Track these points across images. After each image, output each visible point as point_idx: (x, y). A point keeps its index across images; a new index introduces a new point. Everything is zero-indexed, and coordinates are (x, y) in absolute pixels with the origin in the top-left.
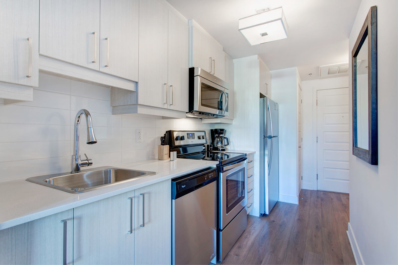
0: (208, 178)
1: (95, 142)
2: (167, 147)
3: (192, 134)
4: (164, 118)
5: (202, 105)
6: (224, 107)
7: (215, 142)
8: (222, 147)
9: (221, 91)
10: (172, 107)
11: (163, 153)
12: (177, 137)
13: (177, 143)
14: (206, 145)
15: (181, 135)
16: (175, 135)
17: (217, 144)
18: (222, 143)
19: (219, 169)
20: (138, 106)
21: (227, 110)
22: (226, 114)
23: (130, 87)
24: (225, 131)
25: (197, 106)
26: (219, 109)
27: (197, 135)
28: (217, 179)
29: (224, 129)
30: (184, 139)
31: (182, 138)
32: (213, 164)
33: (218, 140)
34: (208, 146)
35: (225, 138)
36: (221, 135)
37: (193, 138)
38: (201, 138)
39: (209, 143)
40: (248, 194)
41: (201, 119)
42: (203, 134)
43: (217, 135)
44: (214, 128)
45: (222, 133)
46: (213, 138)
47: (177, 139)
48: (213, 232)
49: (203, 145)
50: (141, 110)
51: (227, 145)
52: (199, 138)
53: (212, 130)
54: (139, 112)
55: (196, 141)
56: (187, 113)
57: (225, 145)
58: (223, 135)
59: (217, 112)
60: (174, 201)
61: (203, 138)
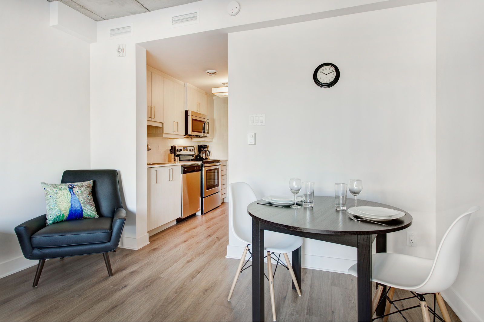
0: (196, 168)
1: (150, 150)
2: (173, 155)
3: (186, 148)
4: (170, 138)
5: (193, 131)
6: (206, 131)
7: (201, 154)
8: (206, 157)
9: (203, 122)
10: (177, 133)
11: (171, 158)
12: (178, 150)
13: (178, 153)
14: (195, 155)
15: (180, 148)
16: (177, 148)
17: (202, 155)
18: (205, 154)
19: (202, 166)
20: (163, 134)
21: (208, 133)
22: (208, 135)
23: (160, 125)
24: (208, 146)
25: (190, 132)
26: (203, 133)
27: (189, 148)
28: (201, 170)
29: (207, 145)
30: (182, 151)
31: (181, 150)
32: (199, 163)
33: (203, 152)
34: (196, 156)
35: (207, 151)
36: (205, 149)
37: (187, 151)
38: (192, 150)
39: (196, 154)
40: (221, 187)
41: (191, 138)
42: (193, 148)
43: (202, 149)
44: (200, 144)
45: (206, 148)
46: (200, 151)
47: (178, 151)
48: (199, 198)
49: (193, 155)
50: (164, 136)
51: (209, 156)
52: (190, 150)
53: (198, 146)
54: (163, 137)
55: (188, 152)
56: (184, 136)
57: (208, 156)
58: (206, 149)
59: (202, 134)
60: (182, 175)
61: (193, 151)
